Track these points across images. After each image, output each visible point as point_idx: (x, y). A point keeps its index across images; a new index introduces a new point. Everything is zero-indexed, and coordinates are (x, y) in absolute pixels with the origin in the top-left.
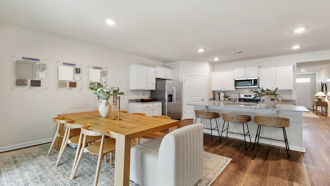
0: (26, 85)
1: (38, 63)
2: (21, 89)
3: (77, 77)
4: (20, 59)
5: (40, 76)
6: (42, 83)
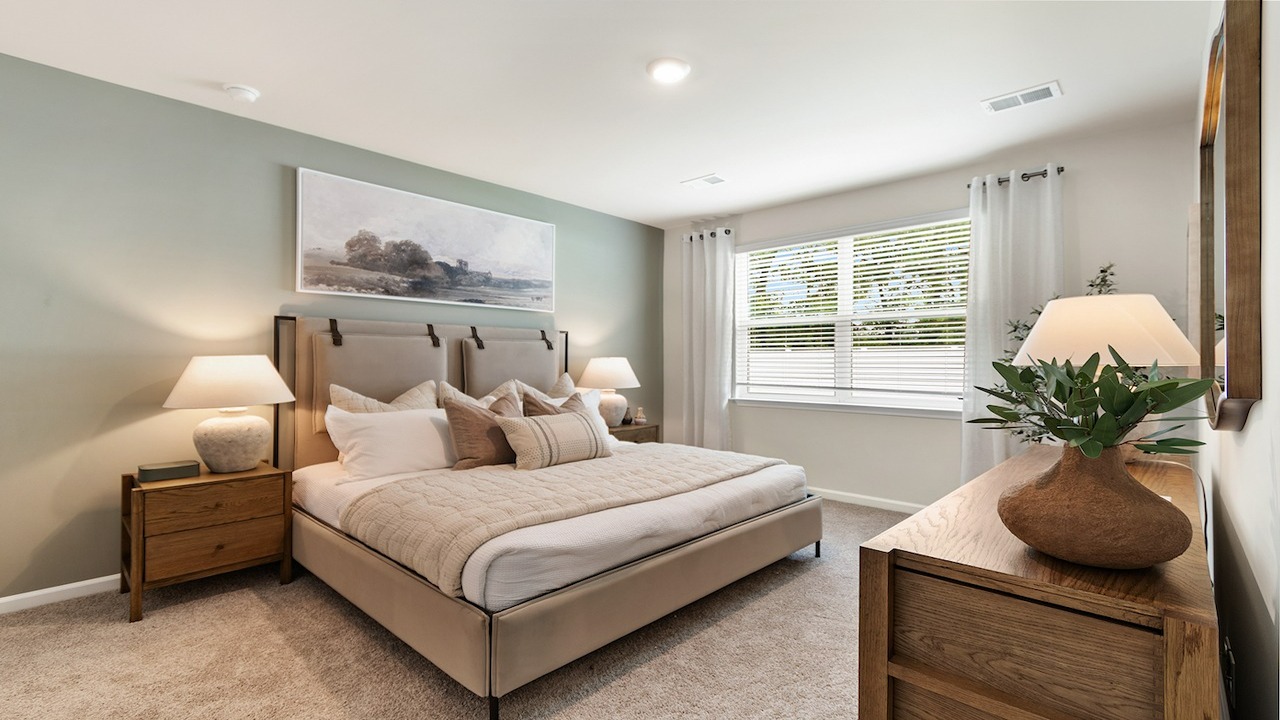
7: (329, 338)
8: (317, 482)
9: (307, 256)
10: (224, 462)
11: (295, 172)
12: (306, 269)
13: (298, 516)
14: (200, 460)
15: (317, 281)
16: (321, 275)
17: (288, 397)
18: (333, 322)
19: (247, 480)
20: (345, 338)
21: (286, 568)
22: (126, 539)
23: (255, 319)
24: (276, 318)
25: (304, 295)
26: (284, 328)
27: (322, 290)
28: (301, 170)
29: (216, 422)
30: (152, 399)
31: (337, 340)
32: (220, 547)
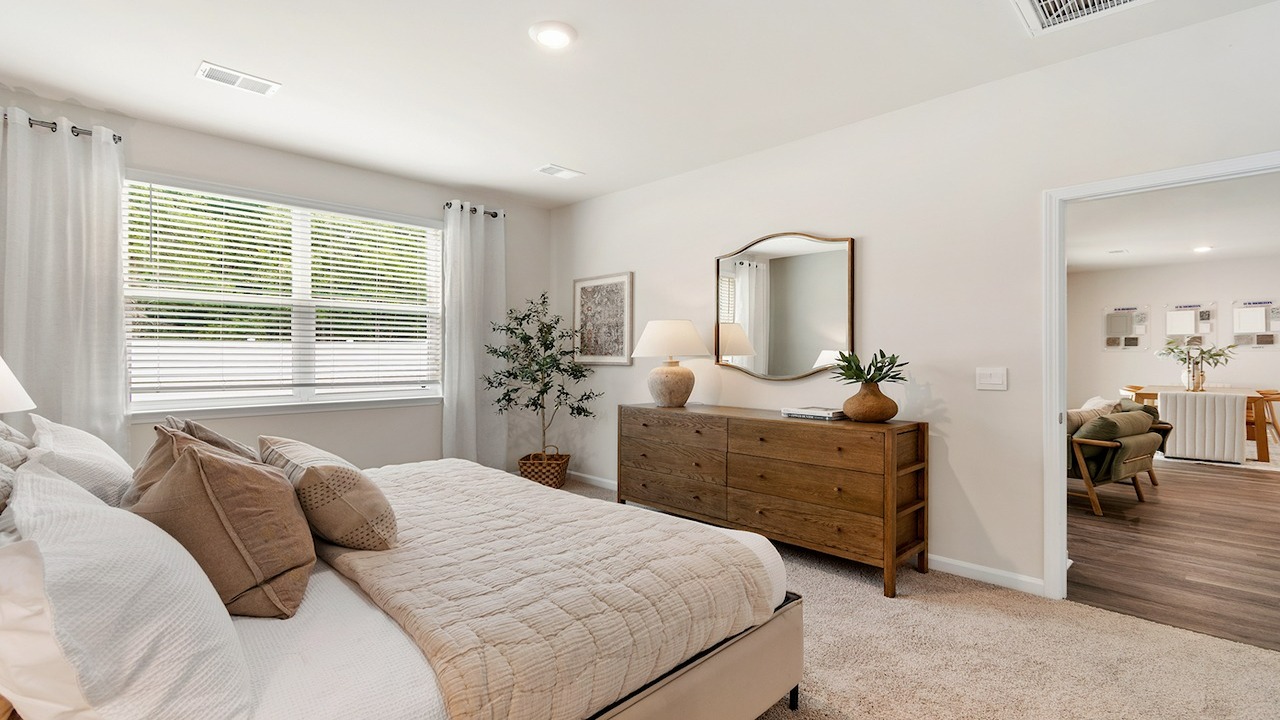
0: (1118, 344)
1: (1135, 313)
2: (1113, 350)
3: (1204, 327)
4: (1112, 311)
5: (1138, 331)
6: (1140, 341)
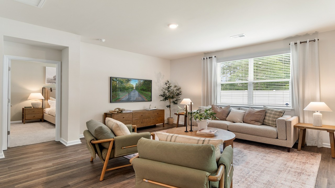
7: (50, 91)
8: (47, 110)
9: (47, 79)
10: (35, 106)
11: (45, 67)
12: (47, 81)
13: (45, 114)
14: (32, 106)
15: (49, 82)
16: (49, 81)
17: (43, 98)
18: (51, 88)
19: (38, 109)
20: (52, 90)
21: (43, 120)
22: (23, 115)
23: (39, 88)
24: (43, 88)
25: (47, 85)
26: (44, 89)
27: (49, 84)
28: (46, 67)
29: (34, 101)
30: (26, 99)
31: (51, 91)
32: (34, 116)
